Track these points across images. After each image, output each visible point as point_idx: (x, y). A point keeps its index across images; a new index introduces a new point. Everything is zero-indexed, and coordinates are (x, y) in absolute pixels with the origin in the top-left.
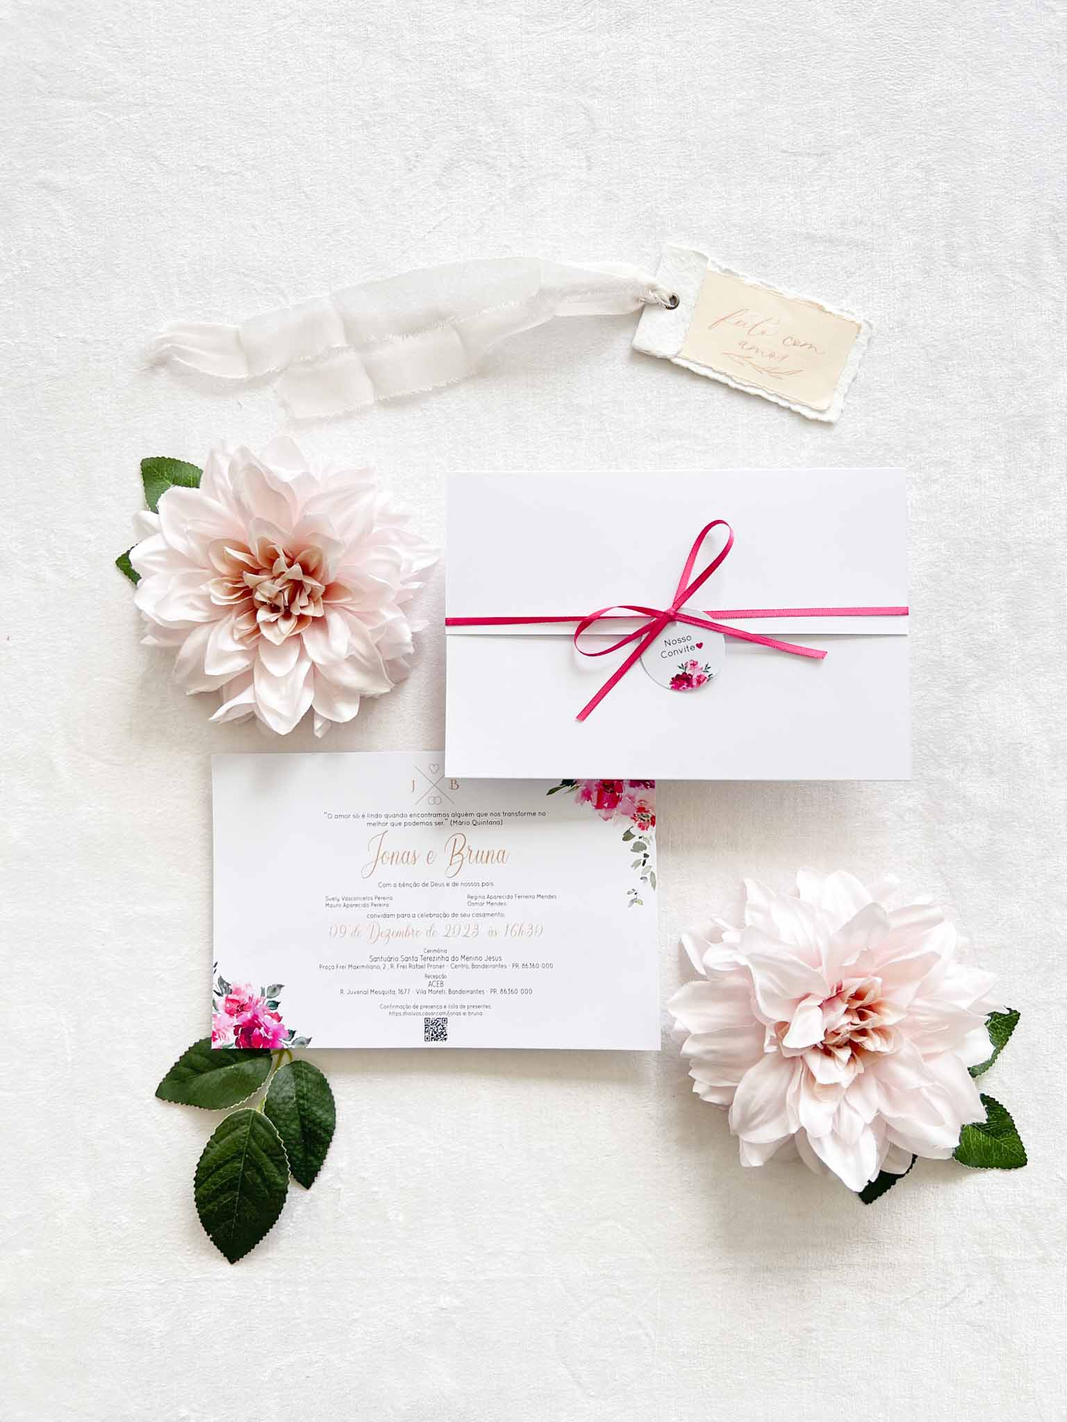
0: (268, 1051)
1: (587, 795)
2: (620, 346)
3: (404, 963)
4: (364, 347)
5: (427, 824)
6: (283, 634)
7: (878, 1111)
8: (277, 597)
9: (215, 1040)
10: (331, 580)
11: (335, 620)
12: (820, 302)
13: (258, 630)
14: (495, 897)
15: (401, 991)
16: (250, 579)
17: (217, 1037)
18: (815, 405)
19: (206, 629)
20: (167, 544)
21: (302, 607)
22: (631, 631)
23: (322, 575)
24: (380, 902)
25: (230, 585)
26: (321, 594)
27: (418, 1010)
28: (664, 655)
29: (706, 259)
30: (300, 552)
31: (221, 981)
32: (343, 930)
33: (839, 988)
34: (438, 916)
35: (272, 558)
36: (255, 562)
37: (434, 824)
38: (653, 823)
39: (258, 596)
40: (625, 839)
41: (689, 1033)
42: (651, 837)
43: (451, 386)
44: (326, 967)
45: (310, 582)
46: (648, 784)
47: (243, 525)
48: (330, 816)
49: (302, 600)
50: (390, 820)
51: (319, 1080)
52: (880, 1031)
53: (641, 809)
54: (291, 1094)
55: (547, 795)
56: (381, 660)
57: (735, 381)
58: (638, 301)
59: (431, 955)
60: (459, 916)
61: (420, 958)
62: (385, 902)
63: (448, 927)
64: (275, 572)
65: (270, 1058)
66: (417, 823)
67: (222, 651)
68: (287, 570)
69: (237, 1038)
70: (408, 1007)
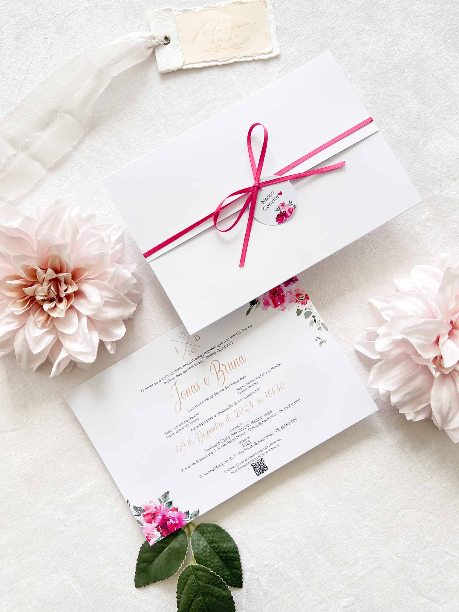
0: (181, 529)
1: (267, 304)
2: (153, 76)
3: (224, 443)
4: (26, 147)
5: (195, 365)
6: (62, 310)
8: (49, 293)
9: (150, 540)
11: (86, 288)
13: (49, 316)
14: (251, 382)
15: (231, 458)
16: (28, 291)
17: (150, 538)
18: (265, 51)
19: (21, 332)
21: (65, 291)
22: (241, 207)
23: (65, 268)
24: (193, 419)
25: (21, 300)
26: (71, 278)
27: (245, 463)
28: (265, 209)
29: (171, 10)
30: (48, 262)
31: (136, 508)
32: (183, 445)
33: (452, 324)
34: (227, 409)
35: (33, 273)
36: (28, 282)
37: (198, 364)
38: (308, 298)
39: (39, 298)
40: (298, 315)
41: (390, 392)
42: (311, 306)
43: (81, 142)
44: (186, 469)
45: (60, 275)
46: (293, 280)
47: (10, 267)
48: (142, 391)
49: (63, 287)
50: (175, 375)
51: (215, 529)
53: (298, 295)
54: (205, 545)
55: (247, 315)
56: (123, 295)
57: (220, 61)
58: (150, 48)
59: (235, 431)
60: (238, 402)
61: (230, 436)
62: (196, 418)
63: (236, 412)
64: (40, 280)
65: (184, 532)
66: (190, 368)
67: (36, 337)
68: (45, 276)
69: (161, 533)
70: (239, 464)
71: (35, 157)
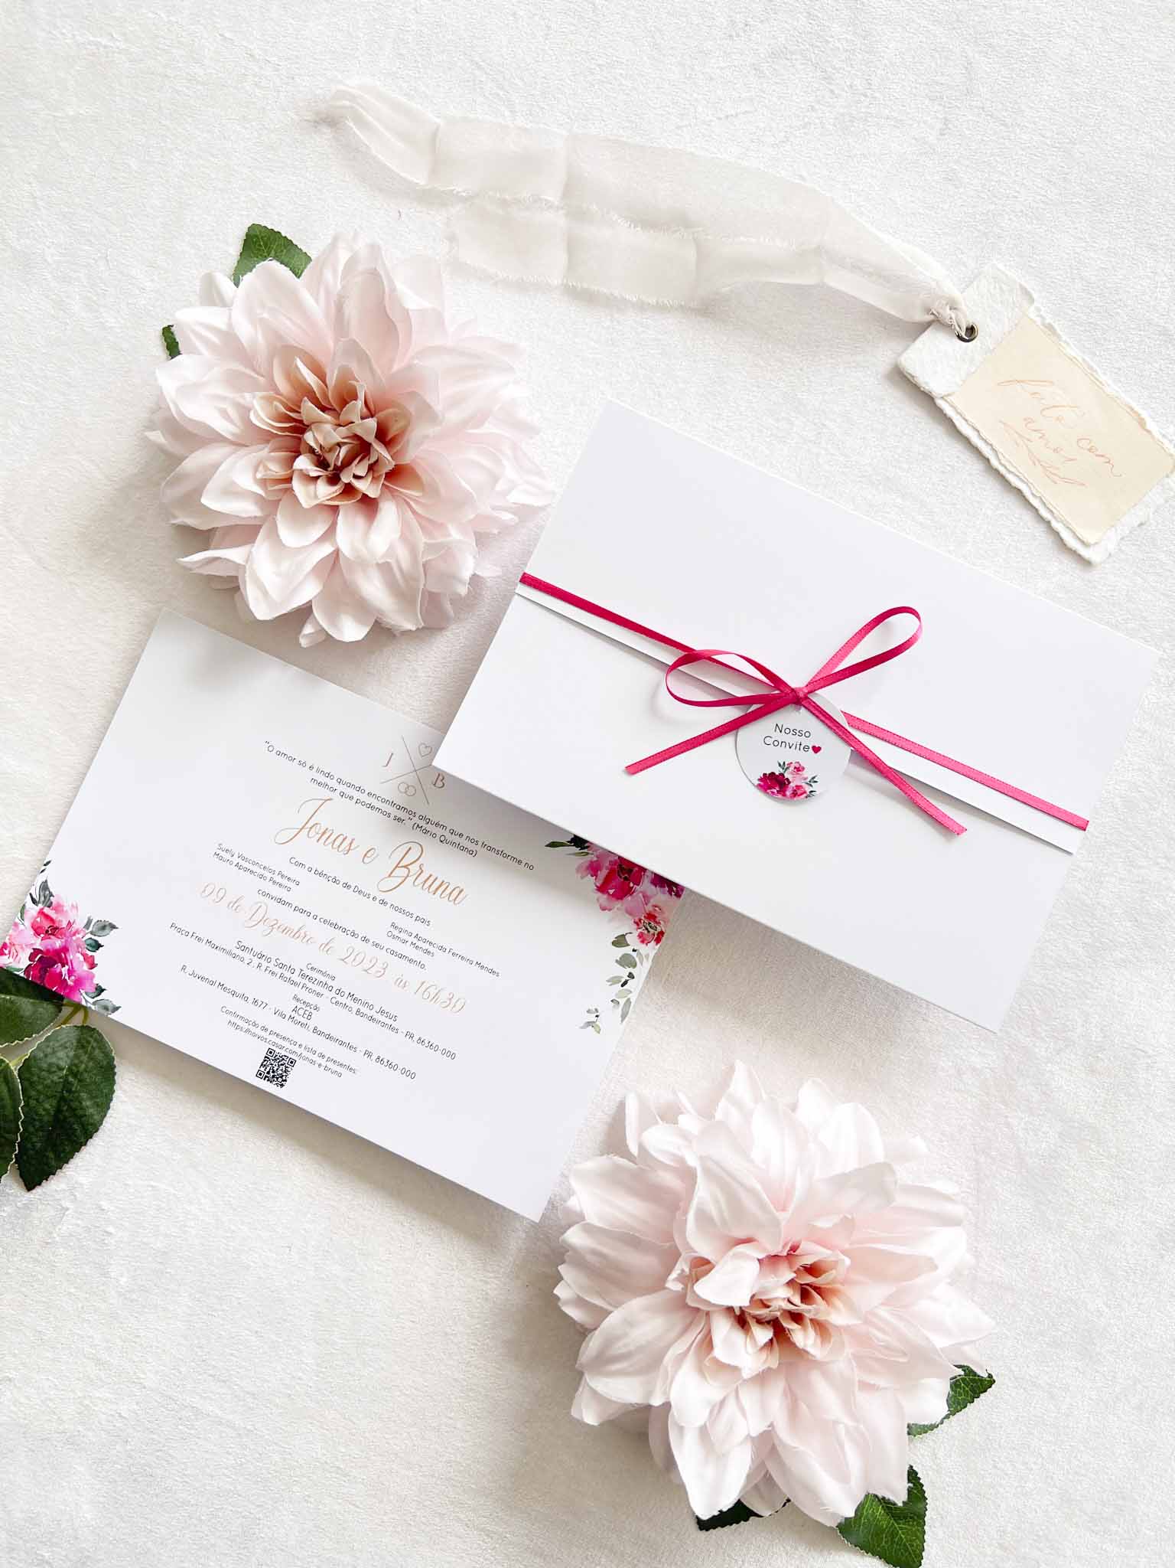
0: (62, 998)
1: (593, 869)
2: (884, 355)
4: (578, 215)
5: (384, 813)
6: (316, 497)
7: (771, 1425)
8: (331, 450)
10: (406, 460)
11: (389, 511)
12: (1144, 414)
13: (289, 480)
14: (424, 941)
15: (255, 1002)
16: (309, 410)
17: (6, 952)
18: (1082, 533)
19: (226, 449)
20: (230, 325)
21: (356, 477)
22: (739, 692)
23: (399, 447)
24: (284, 880)
25: (283, 410)
26: (386, 470)
27: (266, 1035)
28: (768, 740)
29: (1032, 300)
30: (387, 408)
31: (44, 886)
32: (221, 894)
33: (794, 1248)
34: (345, 930)
35: (347, 396)
36: (325, 397)
37: (392, 817)
38: (658, 940)
39: (309, 438)
40: (614, 943)
41: (583, 1219)
42: (647, 956)
43: (660, 308)
44: (180, 930)
45: (379, 449)
46: (673, 888)
47: (331, 343)
48: (270, 748)
49: (361, 469)
50: (341, 788)
51: (105, 1063)
52: (820, 1327)
53: (651, 917)
54: (62, 1064)
55: (547, 846)
56: (422, 587)
57: (999, 460)
58: (928, 311)
59: (314, 975)
60: (371, 943)
61: (297, 972)
62: (289, 884)
63: (351, 950)
64: (343, 418)
65: (59, 1008)
66: (372, 808)
67: (233, 483)
68: (358, 421)
69: (30, 965)
70: (255, 1025)
71: (572, 246)
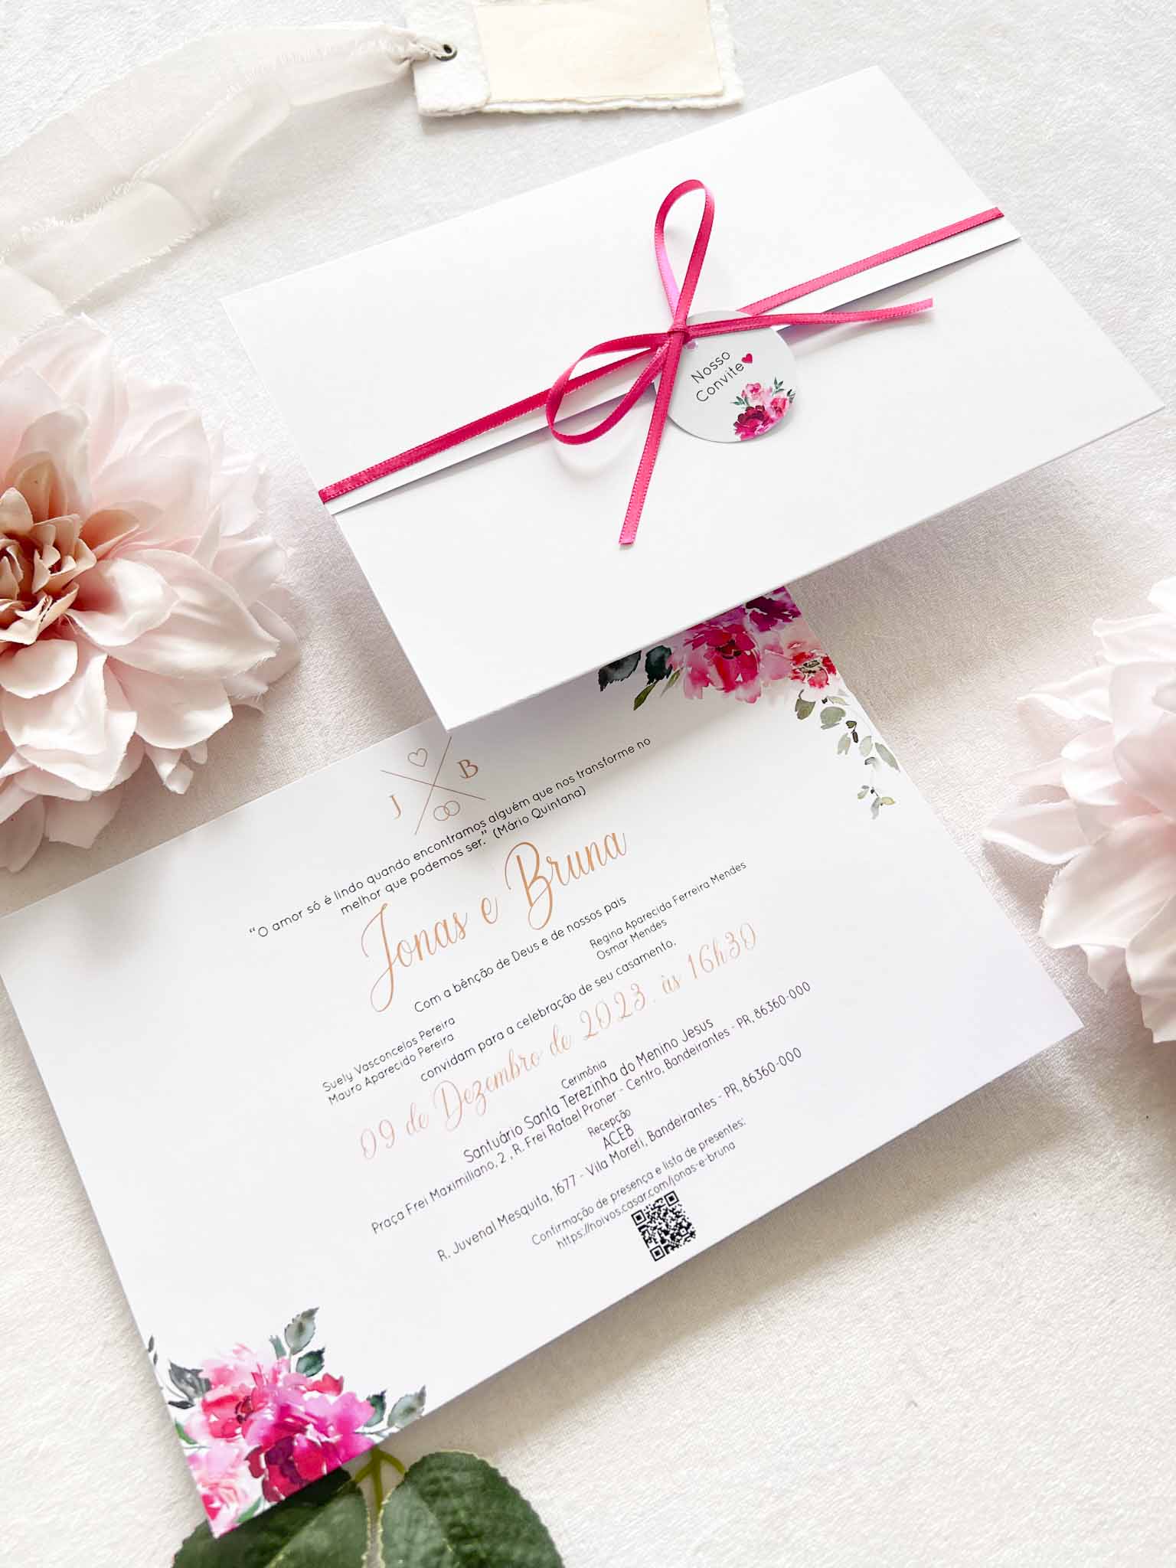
0: (342, 1474)
1: (699, 679)
3: (537, 1130)
5: (452, 857)
9: (213, 1513)
14: (641, 920)
15: (558, 1189)
17: (216, 1504)
18: (704, 92)
21: (53, 570)
24: (433, 1036)
26: (78, 534)
27: (610, 1207)
28: (702, 396)
31: (177, 1373)
34: (555, 1006)
37: (465, 851)
38: (831, 669)
40: (801, 717)
42: (841, 692)
44: (388, 1223)
45: (45, 523)
48: (262, 932)
49: (48, 558)
50: (381, 884)
51: (480, 1479)
53: (799, 658)
54: (436, 1544)
55: (636, 707)
58: (399, 59)
59: (581, 1085)
60: (594, 986)
61: (561, 1104)
62: (444, 1033)
63: (585, 1018)
65: (355, 1491)
66: (435, 865)
69: (264, 1483)
70: (587, 1212)
